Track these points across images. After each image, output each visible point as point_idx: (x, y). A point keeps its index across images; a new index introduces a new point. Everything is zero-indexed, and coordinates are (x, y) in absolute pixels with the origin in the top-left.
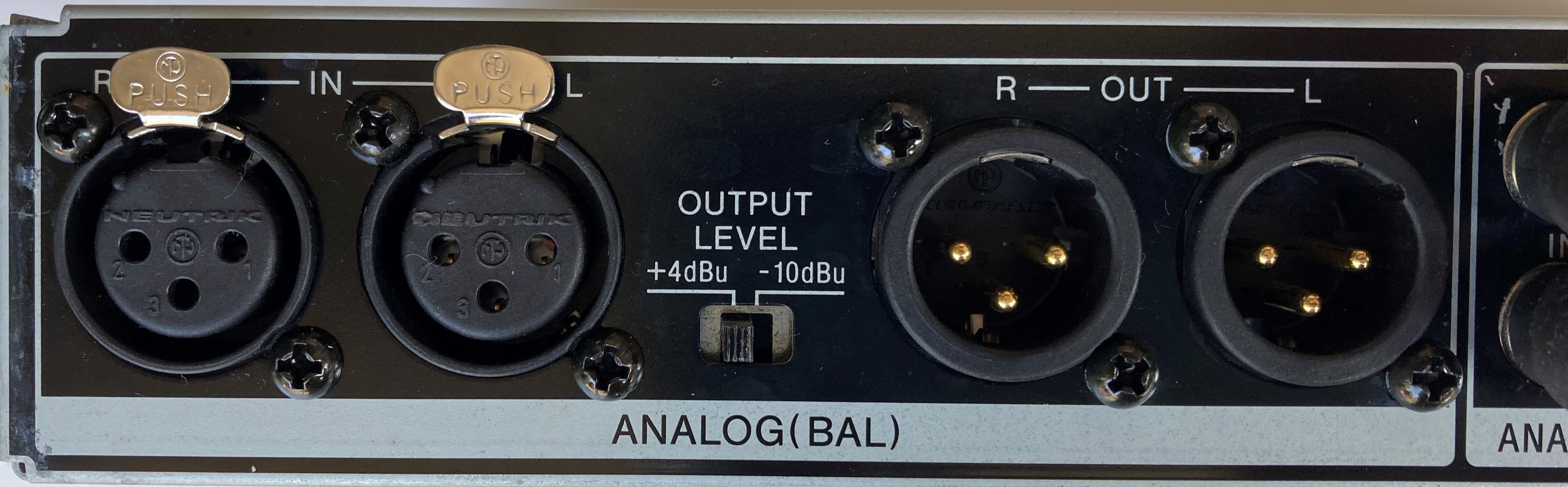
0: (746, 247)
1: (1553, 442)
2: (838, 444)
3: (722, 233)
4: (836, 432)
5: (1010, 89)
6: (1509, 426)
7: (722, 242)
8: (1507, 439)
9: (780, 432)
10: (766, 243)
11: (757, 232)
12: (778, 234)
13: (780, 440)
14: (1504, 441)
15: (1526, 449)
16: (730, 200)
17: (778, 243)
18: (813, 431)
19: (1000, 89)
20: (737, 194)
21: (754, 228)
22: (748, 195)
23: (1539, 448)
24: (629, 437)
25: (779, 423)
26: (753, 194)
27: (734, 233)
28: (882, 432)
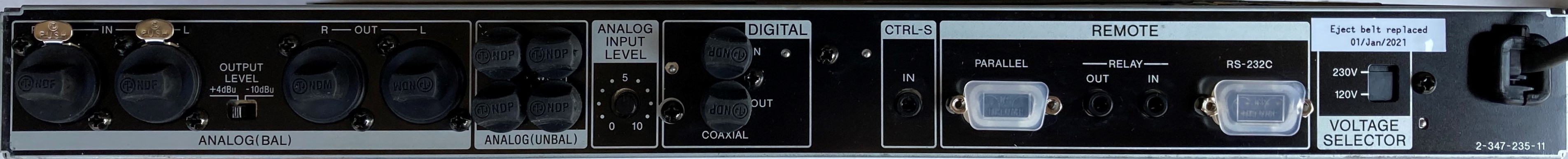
0: (242, 81)
1: (502, 141)
2: (271, 144)
3: (234, 77)
4: (270, 140)
5: (326, 30)
6: (488, 136)
7: (234, 80)
8: (488, 139)
9: (253, 141)
10: (248, 80)
11: (245, 76)
12: (252, 77)
13: (252, 143)
14: (487, 141)
15: (494, 144)
16: (236, 66)
17: (252, 80)
18: (263, 140)
19: (323, 30)
20: (239, 64)
21: (244, 76)
22: (242, 65)
23: (498, 143)
24: (204, 143)
25: (252, 138)
26: (244, 64)
27: (238, 77)
28: (286, 140)
